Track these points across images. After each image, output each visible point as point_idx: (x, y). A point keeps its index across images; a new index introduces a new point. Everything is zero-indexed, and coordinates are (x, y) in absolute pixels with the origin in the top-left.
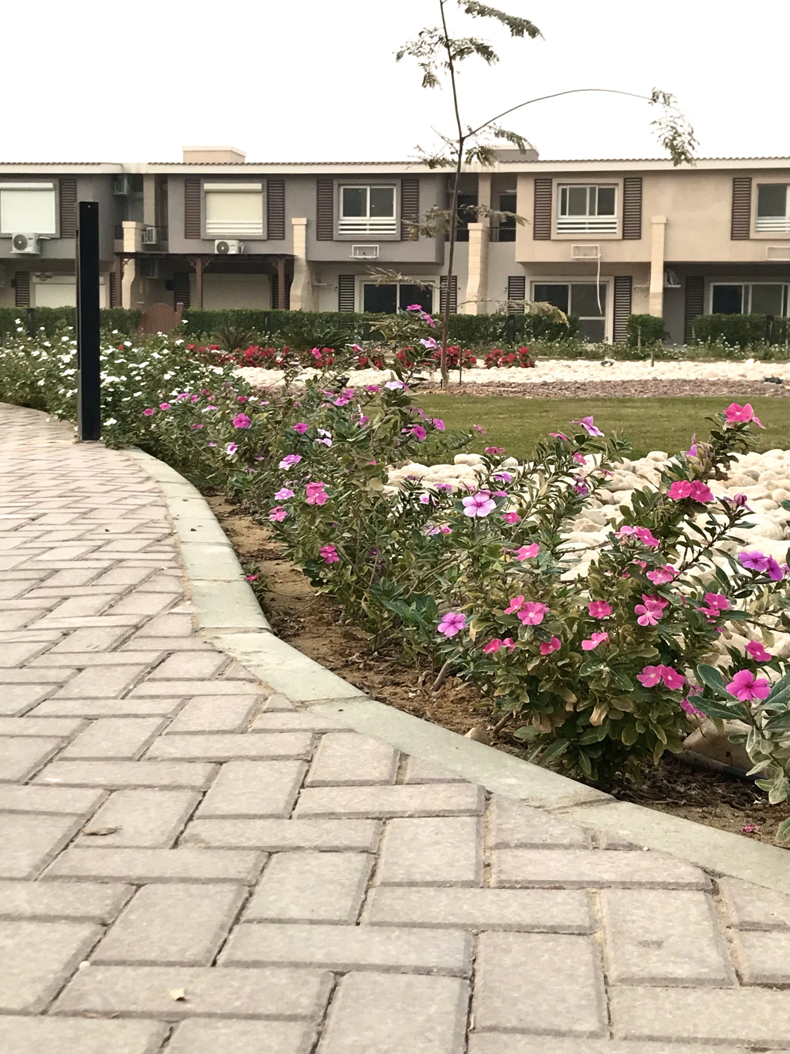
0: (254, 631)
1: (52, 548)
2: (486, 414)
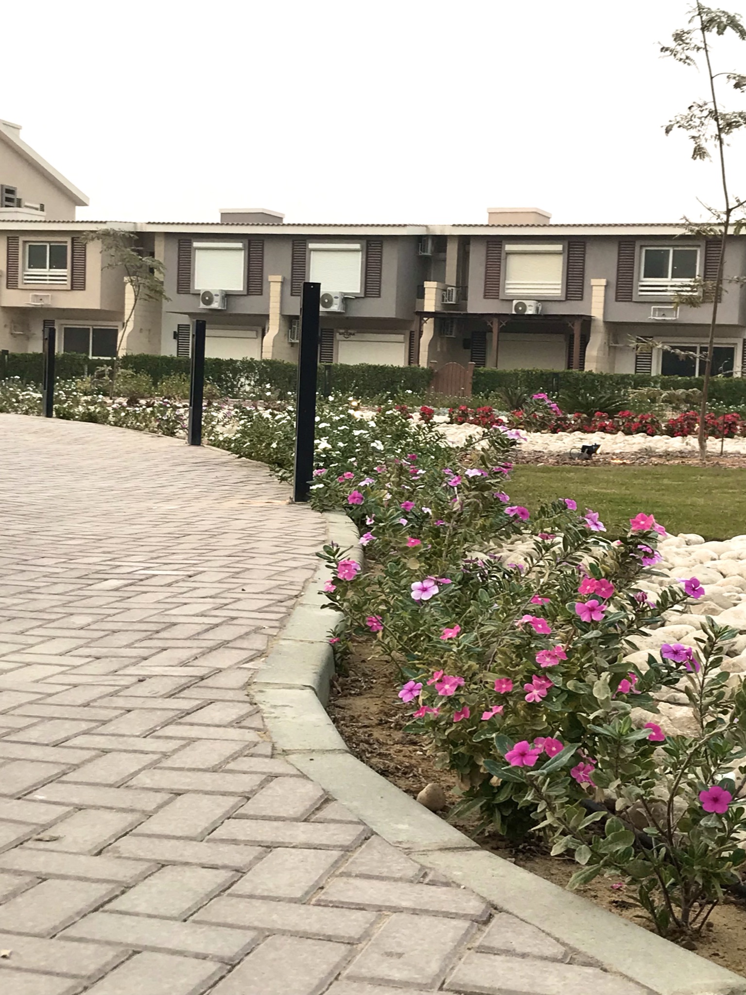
0: (298, 688)
1: (185, 604)
2: (716, 488)
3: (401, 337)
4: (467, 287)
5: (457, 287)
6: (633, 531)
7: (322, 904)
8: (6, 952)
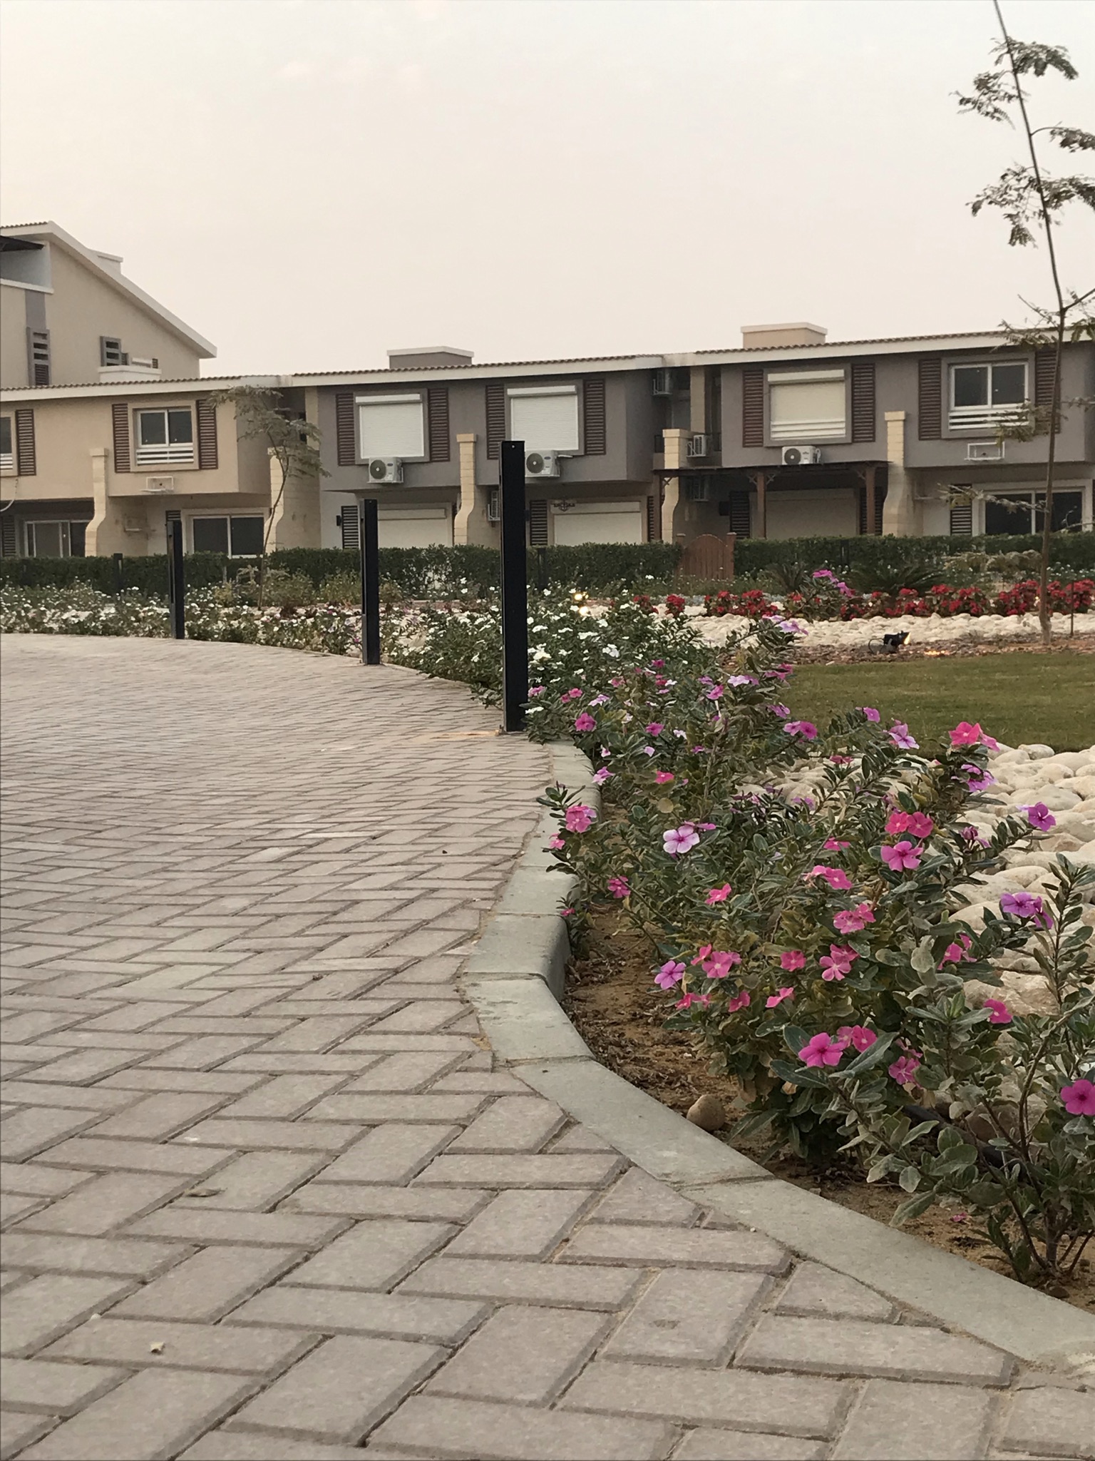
0: (522, 978)
1: (370, 875)
2: (1066, 681)
3: (636, 506)
4: (720, 433)
5: (706, 434)
6: (954, 747)
7: (569, 1261)
8: (157, 1346)
